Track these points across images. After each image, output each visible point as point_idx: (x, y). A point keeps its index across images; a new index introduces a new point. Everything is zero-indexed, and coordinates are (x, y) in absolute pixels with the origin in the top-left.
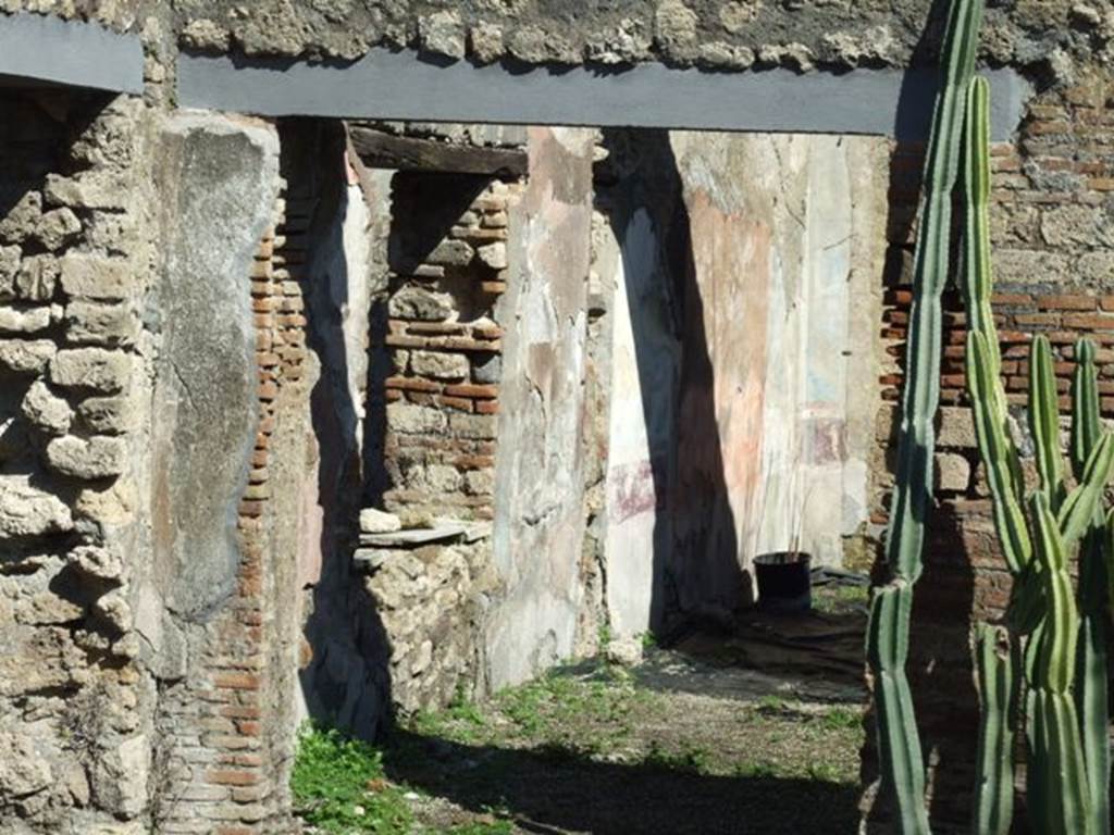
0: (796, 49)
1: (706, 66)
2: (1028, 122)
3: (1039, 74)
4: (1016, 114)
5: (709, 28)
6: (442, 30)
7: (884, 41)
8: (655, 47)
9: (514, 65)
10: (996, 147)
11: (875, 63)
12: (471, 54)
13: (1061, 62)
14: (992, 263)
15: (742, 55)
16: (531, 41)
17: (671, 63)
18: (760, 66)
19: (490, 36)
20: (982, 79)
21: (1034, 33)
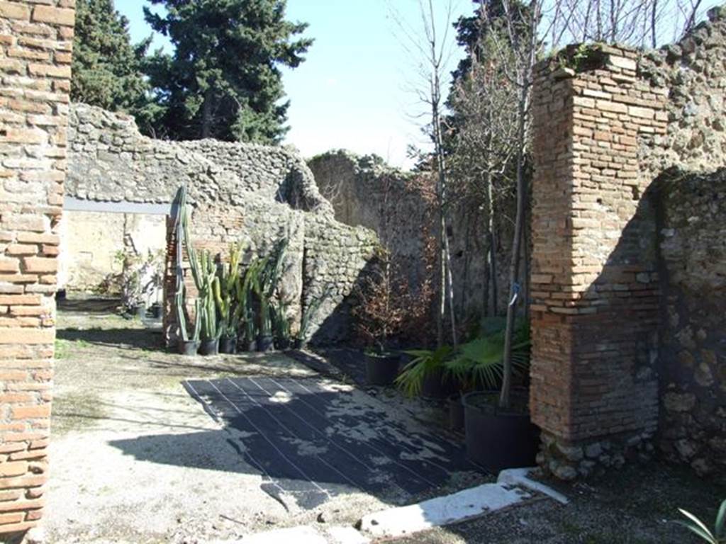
0: (153, 200)
1: (135, 202)
2: (193, 213)
3: (195, 205)
4: (191, 212)
5: (135, 195)
6: (82, 194)
7: (169, 198)
8: (125, 198)
9: (96, 200)
10: (189, 216)
11: (166, 202)
12: (88, 198)
13: (199, 203)
14: (191, 237)
15: (142, 200)
16: (100, 196)
17: (128, 201)
18: (145, 202)
19: (92, 195)
20: (186, 205)
21: (194, 198)
